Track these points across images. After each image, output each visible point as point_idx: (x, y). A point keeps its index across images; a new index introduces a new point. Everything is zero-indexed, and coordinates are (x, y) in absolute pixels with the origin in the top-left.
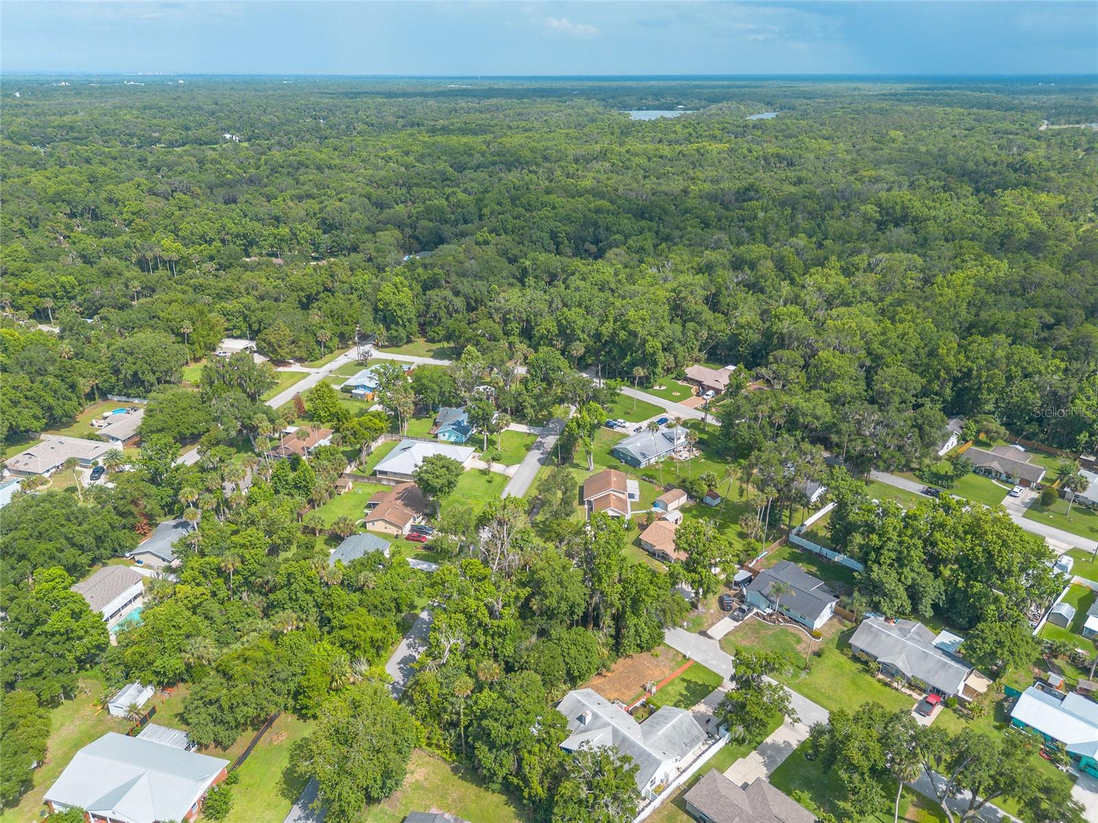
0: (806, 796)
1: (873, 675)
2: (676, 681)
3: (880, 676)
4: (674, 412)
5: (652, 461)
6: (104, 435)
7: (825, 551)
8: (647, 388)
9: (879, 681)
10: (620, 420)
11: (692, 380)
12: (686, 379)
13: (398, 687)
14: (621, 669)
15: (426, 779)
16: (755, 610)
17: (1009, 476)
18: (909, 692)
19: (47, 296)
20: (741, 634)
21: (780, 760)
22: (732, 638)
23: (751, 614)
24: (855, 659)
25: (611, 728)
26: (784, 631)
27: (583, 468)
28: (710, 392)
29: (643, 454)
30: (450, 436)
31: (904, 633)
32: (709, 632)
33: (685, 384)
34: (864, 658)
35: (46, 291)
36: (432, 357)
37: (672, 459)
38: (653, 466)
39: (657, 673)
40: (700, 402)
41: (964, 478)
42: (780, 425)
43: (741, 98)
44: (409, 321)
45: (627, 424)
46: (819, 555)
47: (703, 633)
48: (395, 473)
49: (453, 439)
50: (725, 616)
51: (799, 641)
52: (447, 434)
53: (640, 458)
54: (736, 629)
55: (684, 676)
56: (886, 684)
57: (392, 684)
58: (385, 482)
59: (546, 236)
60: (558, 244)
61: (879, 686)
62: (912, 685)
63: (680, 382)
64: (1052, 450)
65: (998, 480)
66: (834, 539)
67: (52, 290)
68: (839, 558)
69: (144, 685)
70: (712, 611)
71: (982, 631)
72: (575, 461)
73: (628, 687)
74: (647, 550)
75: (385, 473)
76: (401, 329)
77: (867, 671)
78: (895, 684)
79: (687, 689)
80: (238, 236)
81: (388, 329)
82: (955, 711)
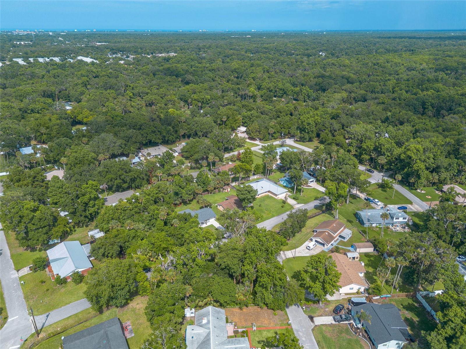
2: (271, 331)
4: (416, 206)
5: (373, 225)
6: (174, 150)
8: (412, 189)
10: (376, 200)
12: (442, 191)
14: (252, 311)
15: (139, 309)
16: (352, 321)
19: (200, 102)
20: (330, 329)
22: (324, 328)
23: (347, 322)
25: (208, 331)
26: (357, 342)
29: (369, 220)
32: (315, 319)
33: (440, 193)
35: (200, 100)
37: (388, 228)
38: (372, 227)
39: (266, 322)
44: (312, 131)
45: (379, 203)
47: (311, 318)
49: (285, 184)
50: (331, 315)
52: (283, 181)
53: (366, 221)
54: (331, 325)
55: (278, 331)
63: (437, 192)
67: (202, 100)
69: (101, 231)
70: (327, 309)
73: (246, 320)
80: (281, 90)
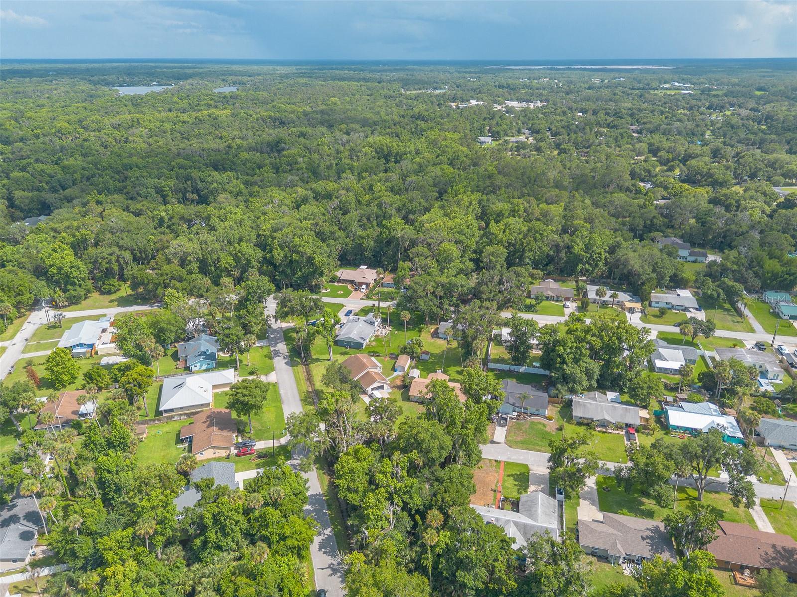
0: (625, 511)
1: (594, 429)
2: (506, 478)
3: (599, 429)
4: (351, 305)
5: (367, 341)
7: (512, 368)
9: (599, 432)
11: (344, 280)
12: (339, 280)
13: (335, 567)
16: (509, 416)
17: (558, 298)
18: (617, 432)
20: (512, 434)
21: (596, 498)
22: (510, 438)
24: (579, 424)
25: (511, 522)
26: (532, 423)
27: (324, 360)
28: (364, 286)
29: (362, 338)
30: (201, 366)
31: (594, 399)
32: (495, 440)
33: (340, 284)
34: (586, 422)
36: (118, 306)
37: (377, 336)
38: (369, 345)
39: (491, 478)
40: (360, 295)
41: (541, 304)
42: (441, 296)
43: (201, 75)
46: (510, 371)
47: (493, 442)
48: (181, 408)
50: (495, 426)
51: (545, 426)
52: (198, 365)
53: (362, 341)
54: (508, 432)
55: (506, 473)
56: (604, 433)
57: (329, 567)
58: (176, 418)
59: (153, 191)
60: (164, 197)
61: (601, 434)
62: (618, 427)
63: (337, 284)
64: (563, 278)
65: (553, 301)
66: (514, 359)
68: (522, 369)
71: (638, 383)
72: (314, 357)
73: (484, 494)
74: (416, 402)
75: (172, 410)
76: (78, 288)
77: (590, 429)
78: (610, 431)
79: (515, 480)
81: (65, 291)
82: (643, 433)
